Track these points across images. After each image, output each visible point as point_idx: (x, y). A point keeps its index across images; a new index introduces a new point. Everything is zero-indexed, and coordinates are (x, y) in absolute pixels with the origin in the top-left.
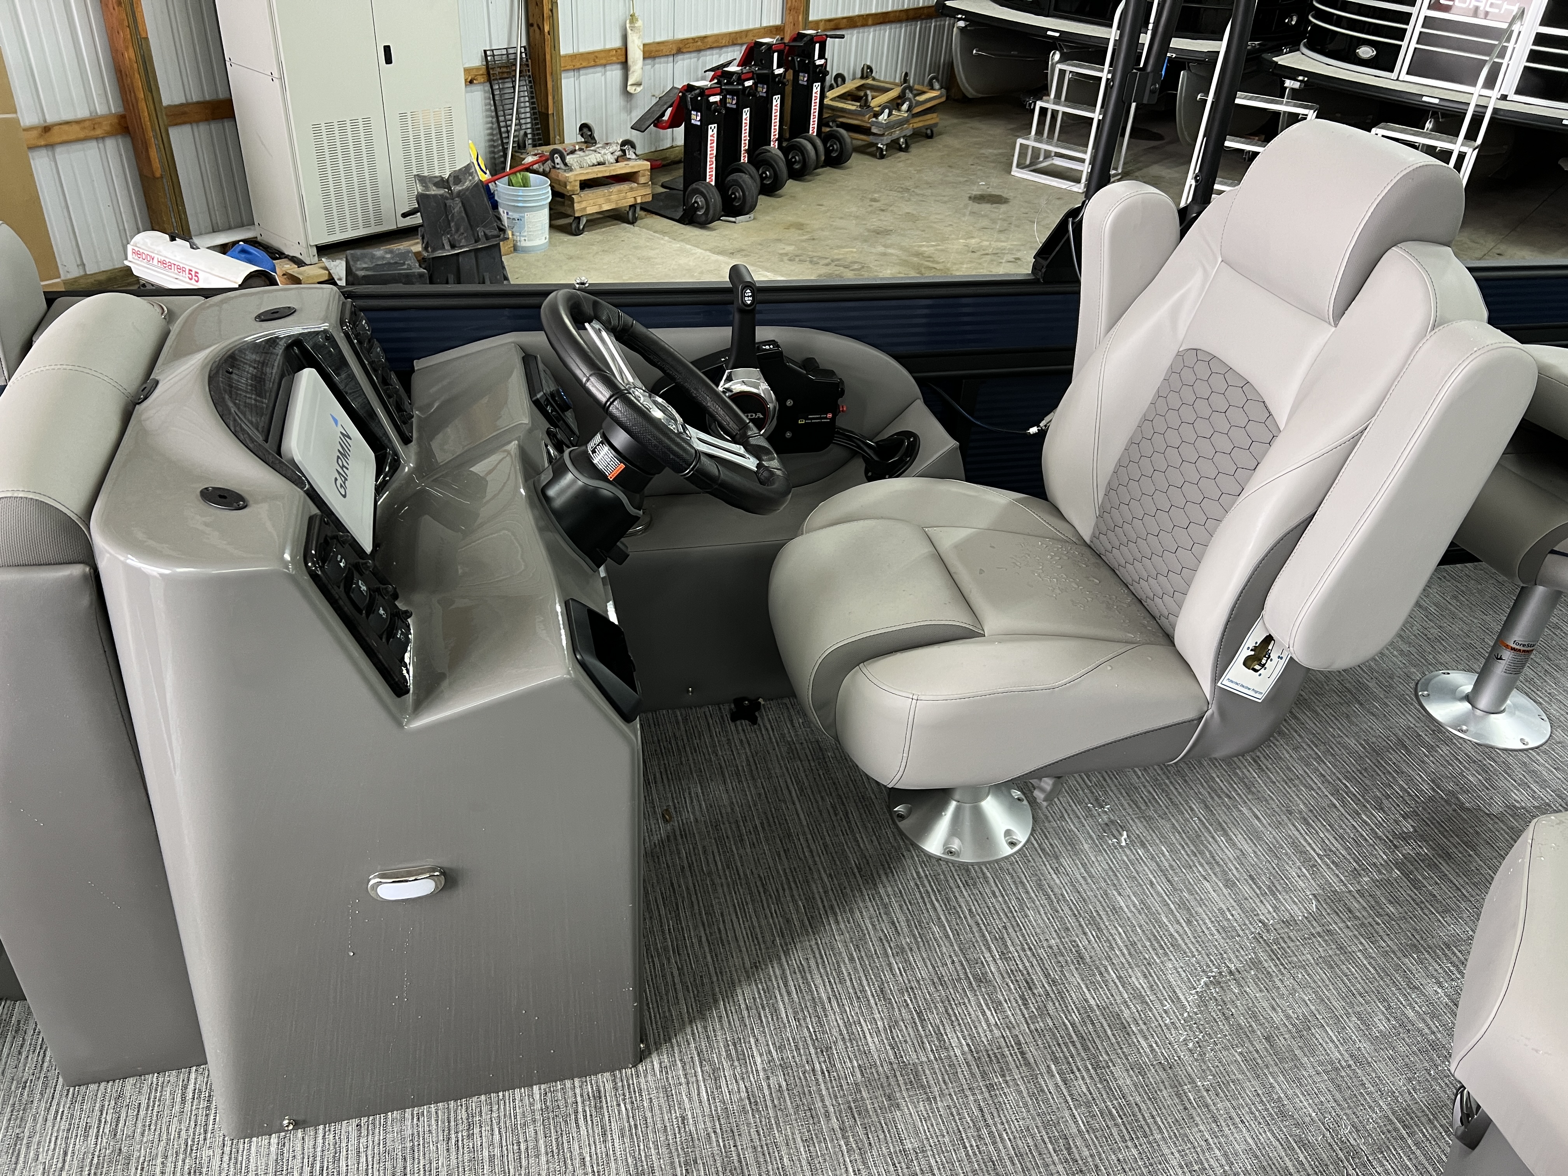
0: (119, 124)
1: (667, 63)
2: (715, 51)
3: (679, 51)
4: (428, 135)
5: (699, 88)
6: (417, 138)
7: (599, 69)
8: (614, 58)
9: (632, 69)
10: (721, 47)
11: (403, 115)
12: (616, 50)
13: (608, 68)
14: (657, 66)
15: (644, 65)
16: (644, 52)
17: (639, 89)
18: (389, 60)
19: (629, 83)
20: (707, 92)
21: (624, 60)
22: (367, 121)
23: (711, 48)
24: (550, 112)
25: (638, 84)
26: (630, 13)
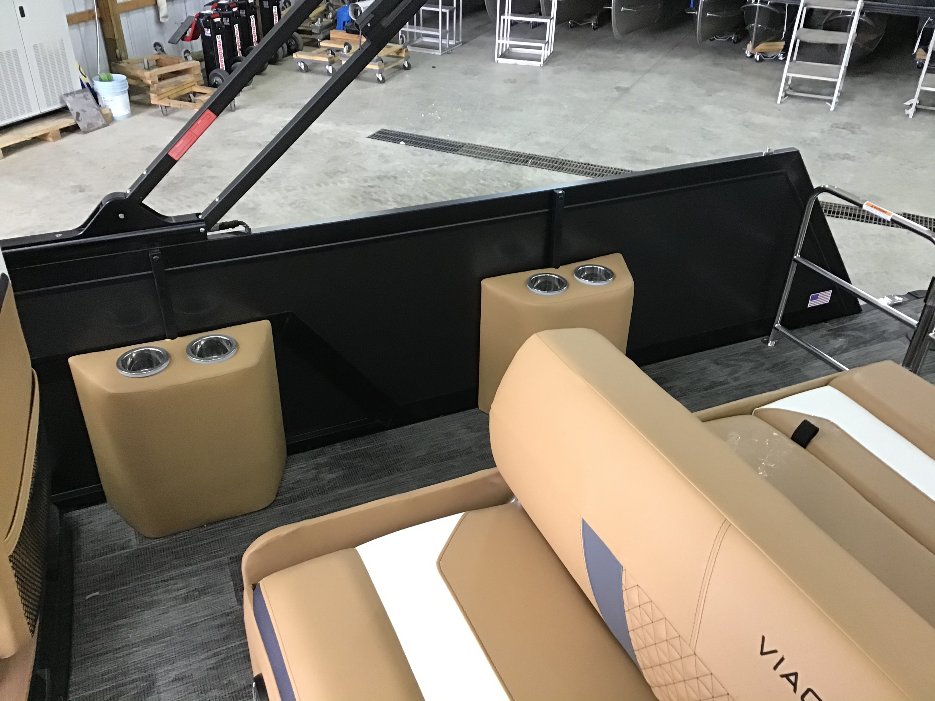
1: (181, 2)
4: (51, 57)
5: (206, 14)
6: (45, 58)
7: (141, 10)
8: (149, 3)
9: (161, 8)
11: (35, 47)
13: (146, 9)
15: (167, 5)
17: (167, 20)
18: (23, 15)
19: (160, 17)
20: (212, 17)
21: (154, 3)
22: (15, 52)
24: (116, 37)
25: (166, 17)
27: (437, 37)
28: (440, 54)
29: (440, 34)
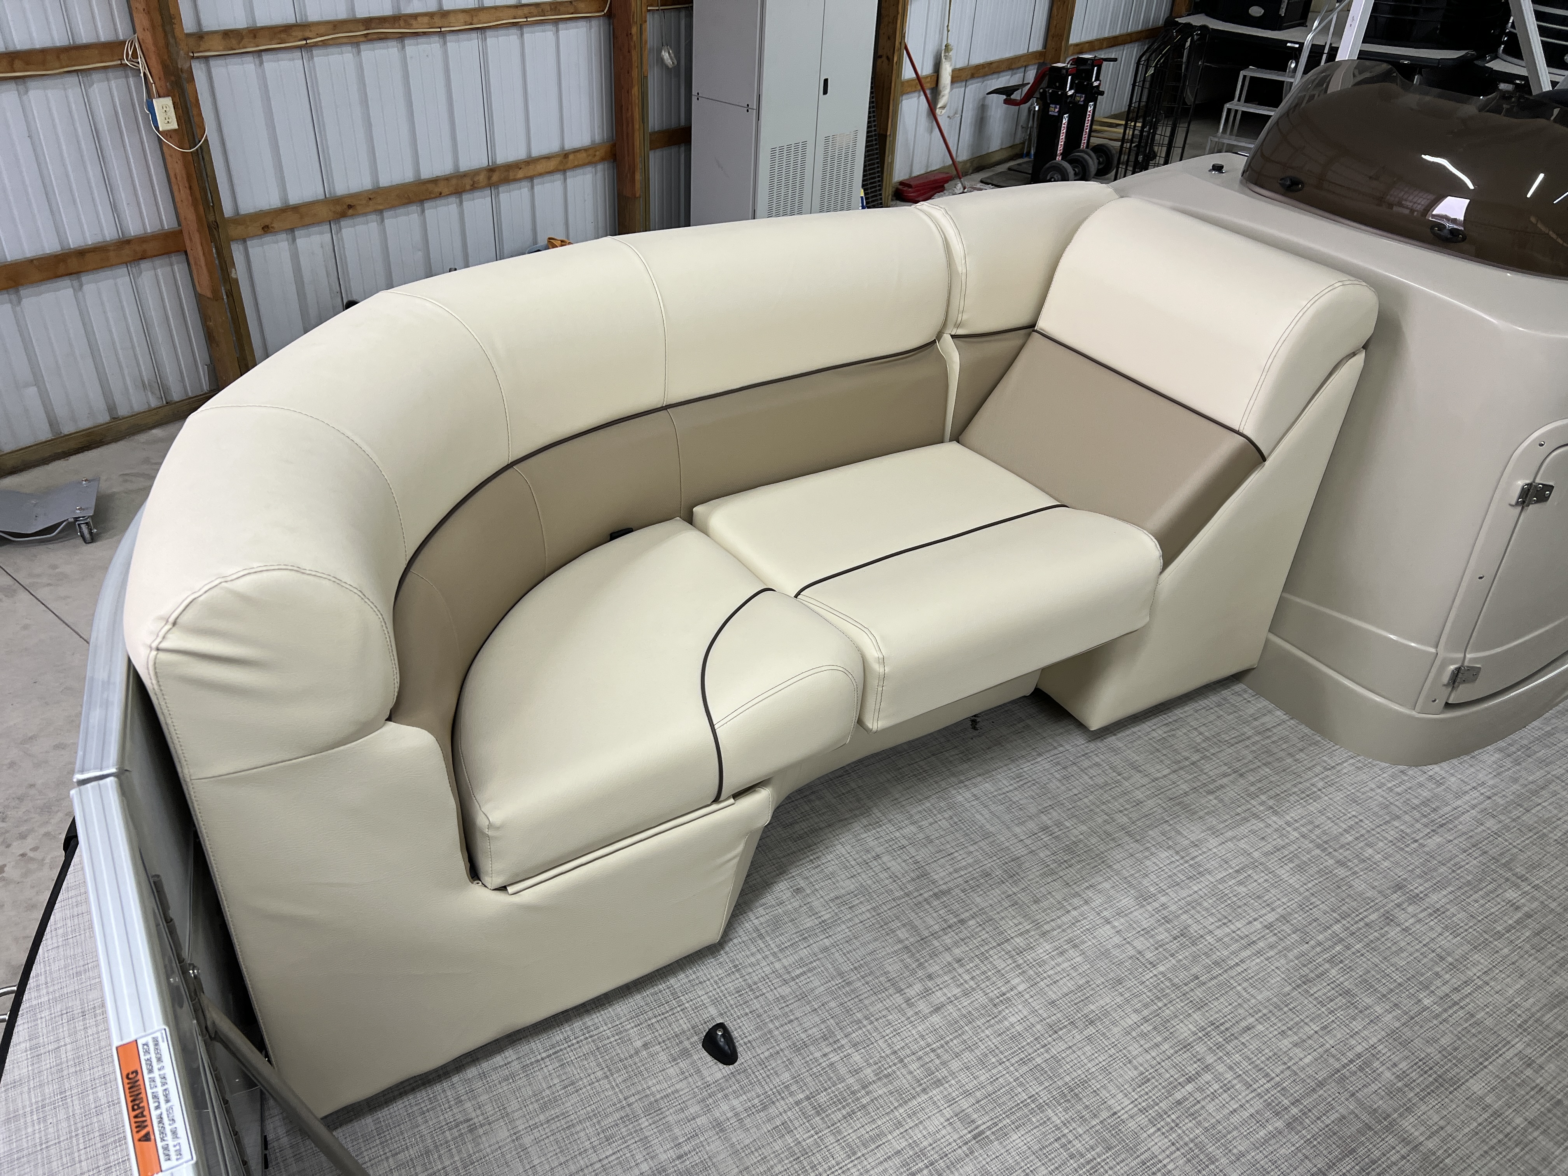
0: (610, 150)
1: (961, 87)
2: (995, 76)
3: (973, 76)
4: (840, 156)
6: (833, 157)
7: (917, 94)
8: (929, 84)
9: (942, 94)
10: (999, 72)
11: (827, 138)
12: (931, 76)
13: (922, 92)
14: (955, 90)
15: (952, 89)
16: (952, 78)
17: (944, 111)
18: (825, 92)
19: (938, 107)
21: (935, 86)
22: (804, 144)
23: (994, 73)
24: (888, 134)
25: (943, 107)
26: (944, 43)
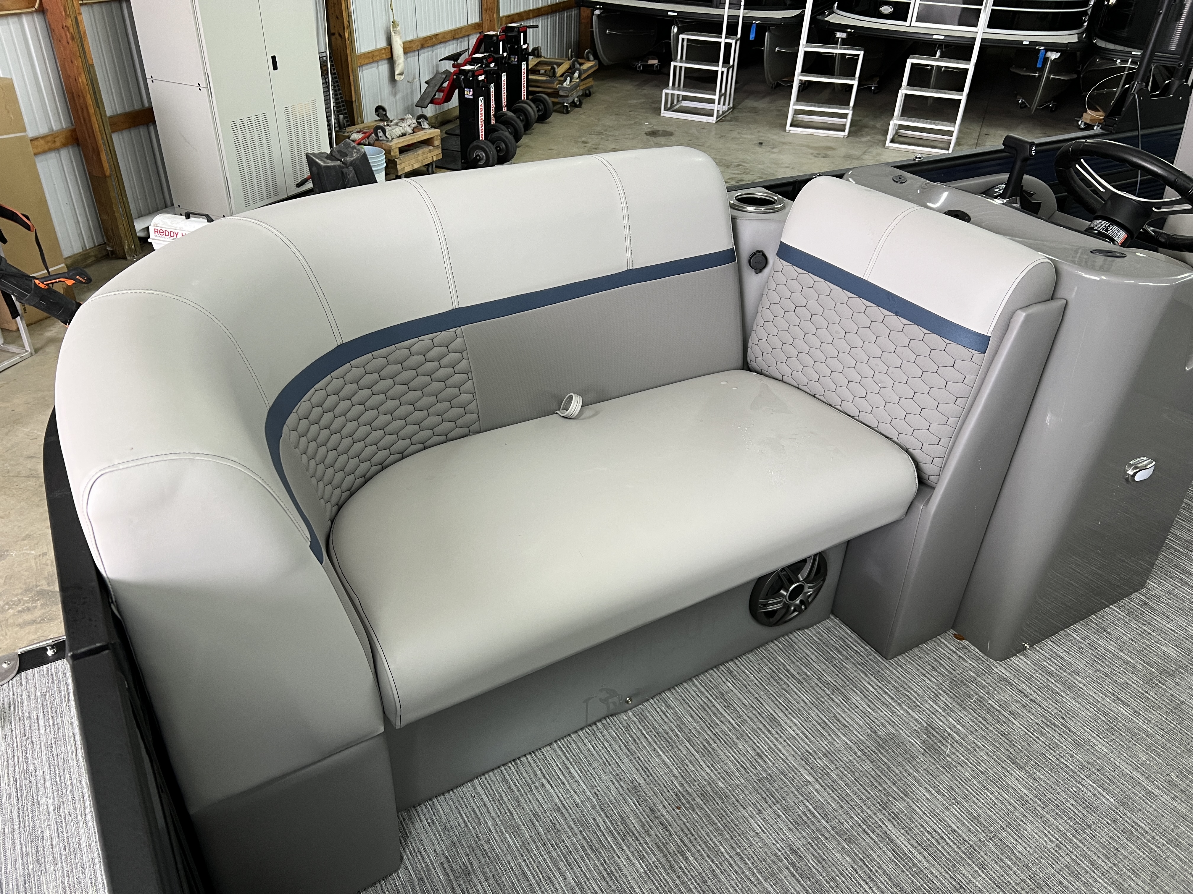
0: (72, 136)
1: (414, 56)
2: (442, 45)
3: (423, 47)
4: (302, 123)
5: (469, 71)
6: (296, 125)
7: (375, 65)
8: (384, 56)
9: (397, 63)
10: (445, 42)
11: (286, 109)
12: (385, 49)
13: (380, 63)
14: (409, 59)
15: (405, 59)
16: (404, 49)
17: (402, 77)
18: (275, 67)
19: (396, 73)
20: (475, 73)
21: (390, 56)
22: (264, 115)
23: (440, 43)
24: (354, 100)
25: (401, 74)
26: (392, 20)
27: (712, 101)
28: (714, 122)
29: (716, 98)
